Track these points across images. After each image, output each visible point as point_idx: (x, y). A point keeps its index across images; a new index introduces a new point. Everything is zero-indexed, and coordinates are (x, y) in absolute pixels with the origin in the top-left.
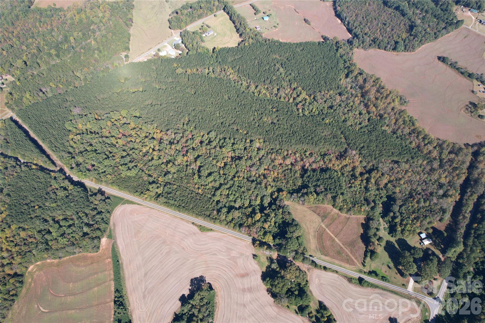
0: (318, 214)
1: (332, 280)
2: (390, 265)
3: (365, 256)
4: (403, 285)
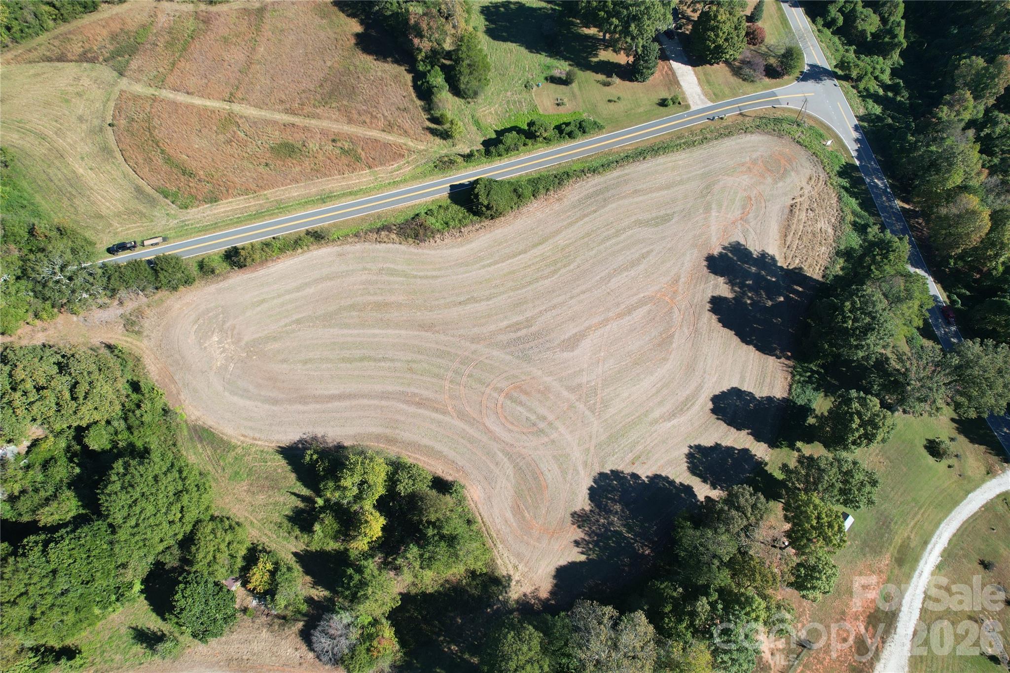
0: (86, 57)
1: (311, 290)
2: (556, 73)
3: (425, 93)
4: (663, 103)
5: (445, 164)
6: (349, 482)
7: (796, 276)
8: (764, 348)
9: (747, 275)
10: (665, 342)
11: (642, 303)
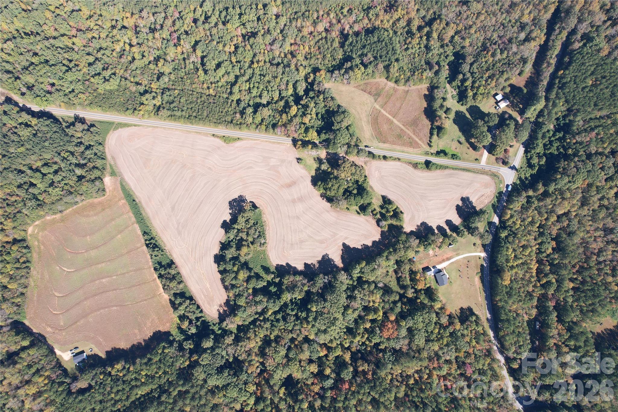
0: (370, 93)
1: (394, 170)
2: (460, 140)
3: (431, 134)
4: (476, 159)
5: (427, 153)
6: (390, 206)
7: (474, 208)
8: (460, 216)
9: (466, 203)
10: (445, 207)
11: (445, 199)
